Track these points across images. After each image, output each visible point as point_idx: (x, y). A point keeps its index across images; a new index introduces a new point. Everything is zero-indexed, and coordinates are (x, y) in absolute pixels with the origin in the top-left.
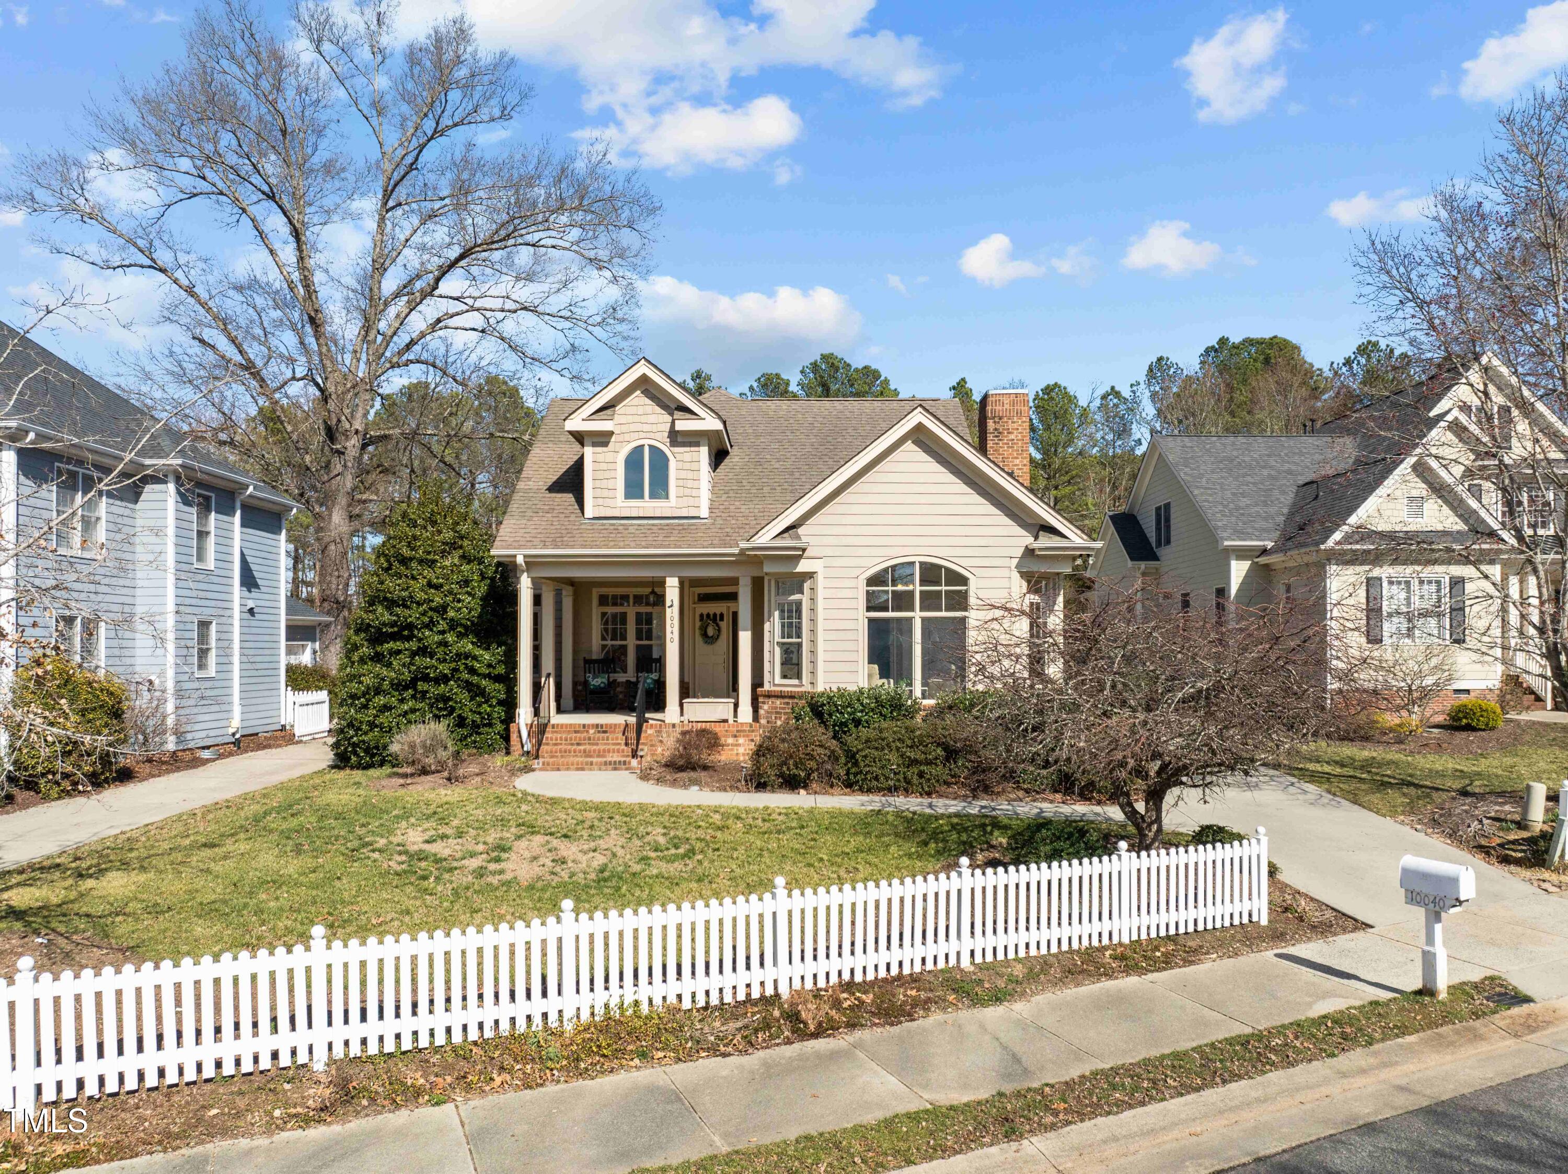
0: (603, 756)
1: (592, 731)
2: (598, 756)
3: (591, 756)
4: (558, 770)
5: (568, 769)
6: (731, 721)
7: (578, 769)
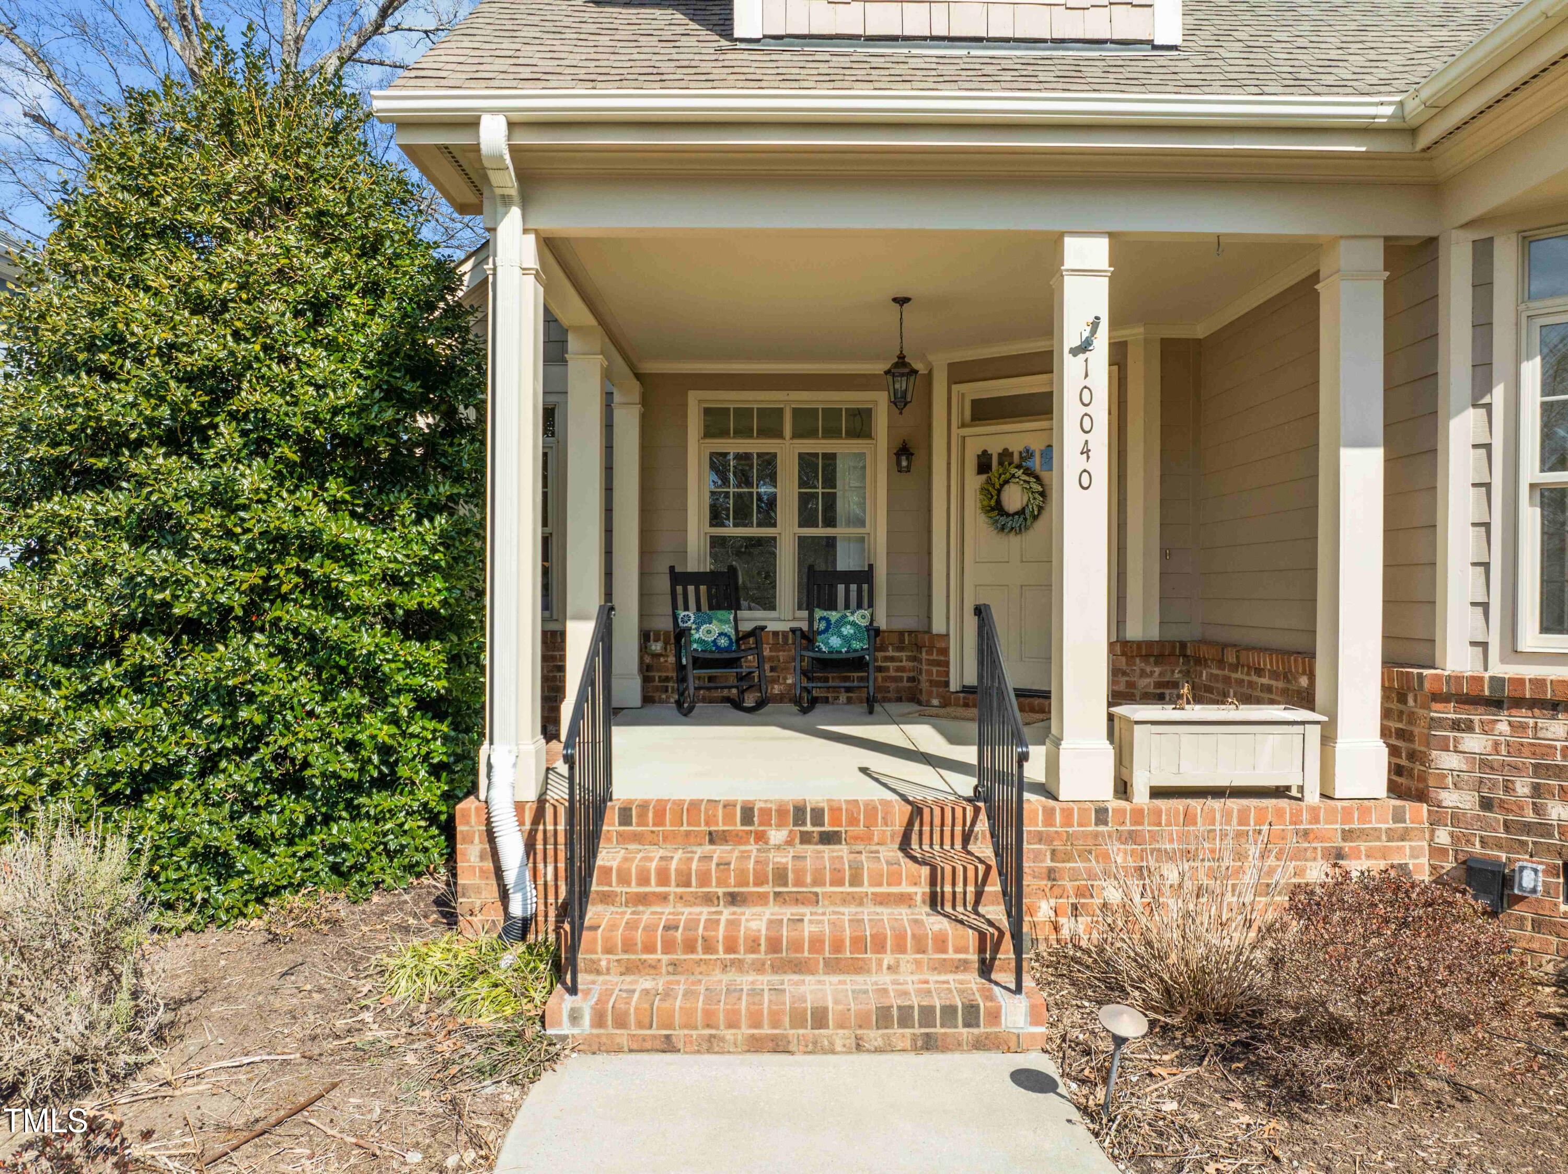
0: (858, 968)
1: (777, 836)
2: (833, 966)
3: (799, 967)
4: (668, 1046)
5: (711, 1045)
6: (1312, 796)
7: (756, 1045)
